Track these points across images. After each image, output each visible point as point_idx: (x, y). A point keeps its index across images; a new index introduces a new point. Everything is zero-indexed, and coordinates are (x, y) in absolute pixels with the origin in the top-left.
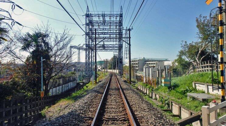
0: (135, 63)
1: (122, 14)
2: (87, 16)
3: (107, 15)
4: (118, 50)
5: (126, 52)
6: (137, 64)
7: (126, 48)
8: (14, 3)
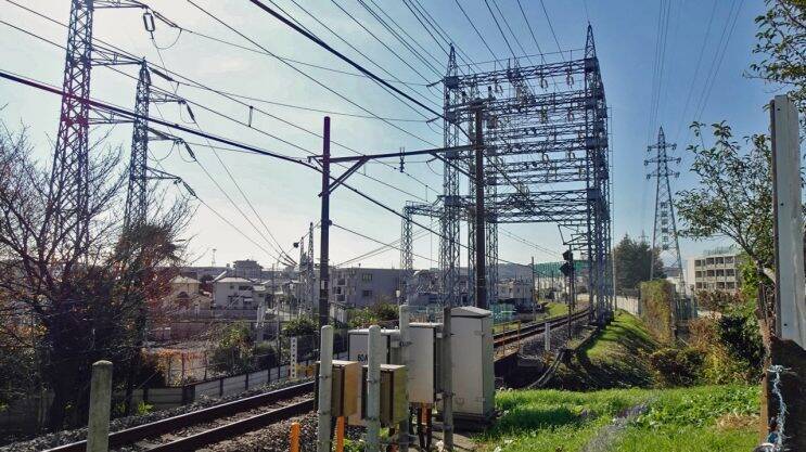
0: (720, 266)
1: (595, 59)
2: (452, 83)
3: (530, 72)
5: (664, 223)
6: (730, 272)
7: (663, 204)
8: (147, 7)
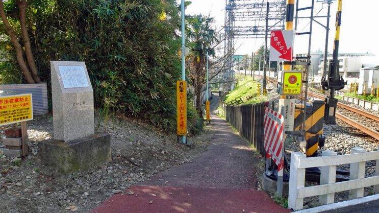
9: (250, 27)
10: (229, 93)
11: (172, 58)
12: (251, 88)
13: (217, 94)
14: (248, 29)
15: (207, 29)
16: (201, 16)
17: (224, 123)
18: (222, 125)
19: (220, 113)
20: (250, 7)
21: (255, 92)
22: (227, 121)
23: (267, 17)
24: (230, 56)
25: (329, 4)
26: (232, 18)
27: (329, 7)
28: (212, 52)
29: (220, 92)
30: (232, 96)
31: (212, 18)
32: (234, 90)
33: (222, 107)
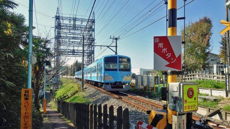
1: (94, 20)
2: (58, 18)
3: (79, 19)
4: (87, 56)
9: (70, 50)
10: (57, 91)
11: (17, 66)
12: (73, 87)
13: (49, 92)
14: (69, 51)
15: (44, 47)
16: (40, 38)
17: (57, 114)
18: (56, 116)
19: (53, 106)
20: (70, 38)
21: (75, 90)
22: (59, 111)
23: (83, 44)
24: (58, 66)
25: (116, 40)
26: (59, 43)
27: (116, 42)
28: (48, 63)
29: (51, 90)
30: (60, 93)
31: (48, 41)
32: (60, 88)
33: (53, 101)
